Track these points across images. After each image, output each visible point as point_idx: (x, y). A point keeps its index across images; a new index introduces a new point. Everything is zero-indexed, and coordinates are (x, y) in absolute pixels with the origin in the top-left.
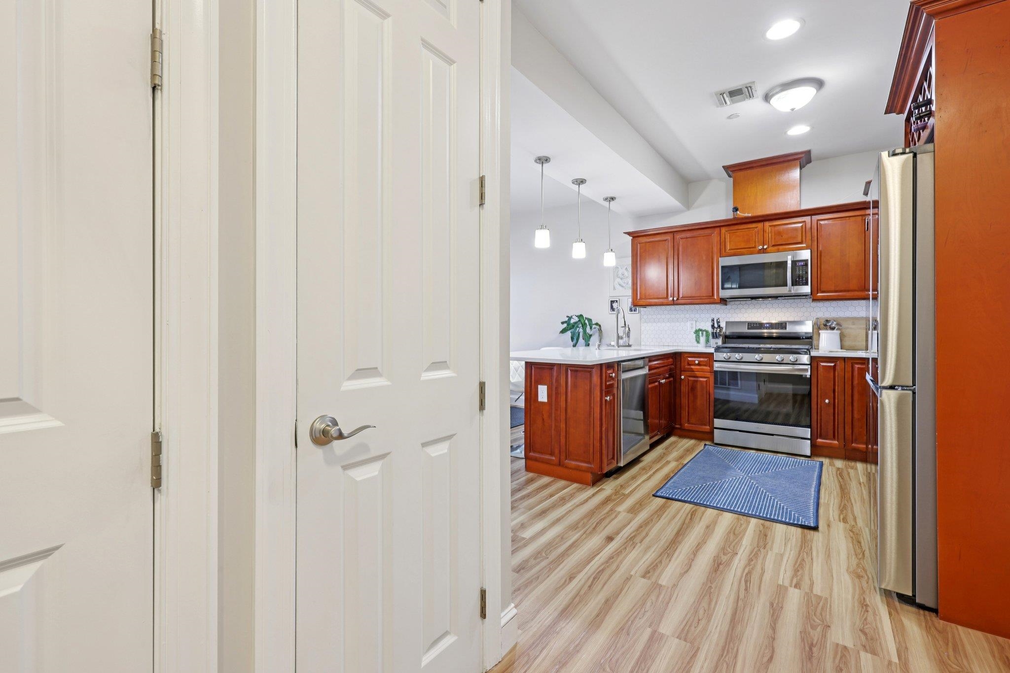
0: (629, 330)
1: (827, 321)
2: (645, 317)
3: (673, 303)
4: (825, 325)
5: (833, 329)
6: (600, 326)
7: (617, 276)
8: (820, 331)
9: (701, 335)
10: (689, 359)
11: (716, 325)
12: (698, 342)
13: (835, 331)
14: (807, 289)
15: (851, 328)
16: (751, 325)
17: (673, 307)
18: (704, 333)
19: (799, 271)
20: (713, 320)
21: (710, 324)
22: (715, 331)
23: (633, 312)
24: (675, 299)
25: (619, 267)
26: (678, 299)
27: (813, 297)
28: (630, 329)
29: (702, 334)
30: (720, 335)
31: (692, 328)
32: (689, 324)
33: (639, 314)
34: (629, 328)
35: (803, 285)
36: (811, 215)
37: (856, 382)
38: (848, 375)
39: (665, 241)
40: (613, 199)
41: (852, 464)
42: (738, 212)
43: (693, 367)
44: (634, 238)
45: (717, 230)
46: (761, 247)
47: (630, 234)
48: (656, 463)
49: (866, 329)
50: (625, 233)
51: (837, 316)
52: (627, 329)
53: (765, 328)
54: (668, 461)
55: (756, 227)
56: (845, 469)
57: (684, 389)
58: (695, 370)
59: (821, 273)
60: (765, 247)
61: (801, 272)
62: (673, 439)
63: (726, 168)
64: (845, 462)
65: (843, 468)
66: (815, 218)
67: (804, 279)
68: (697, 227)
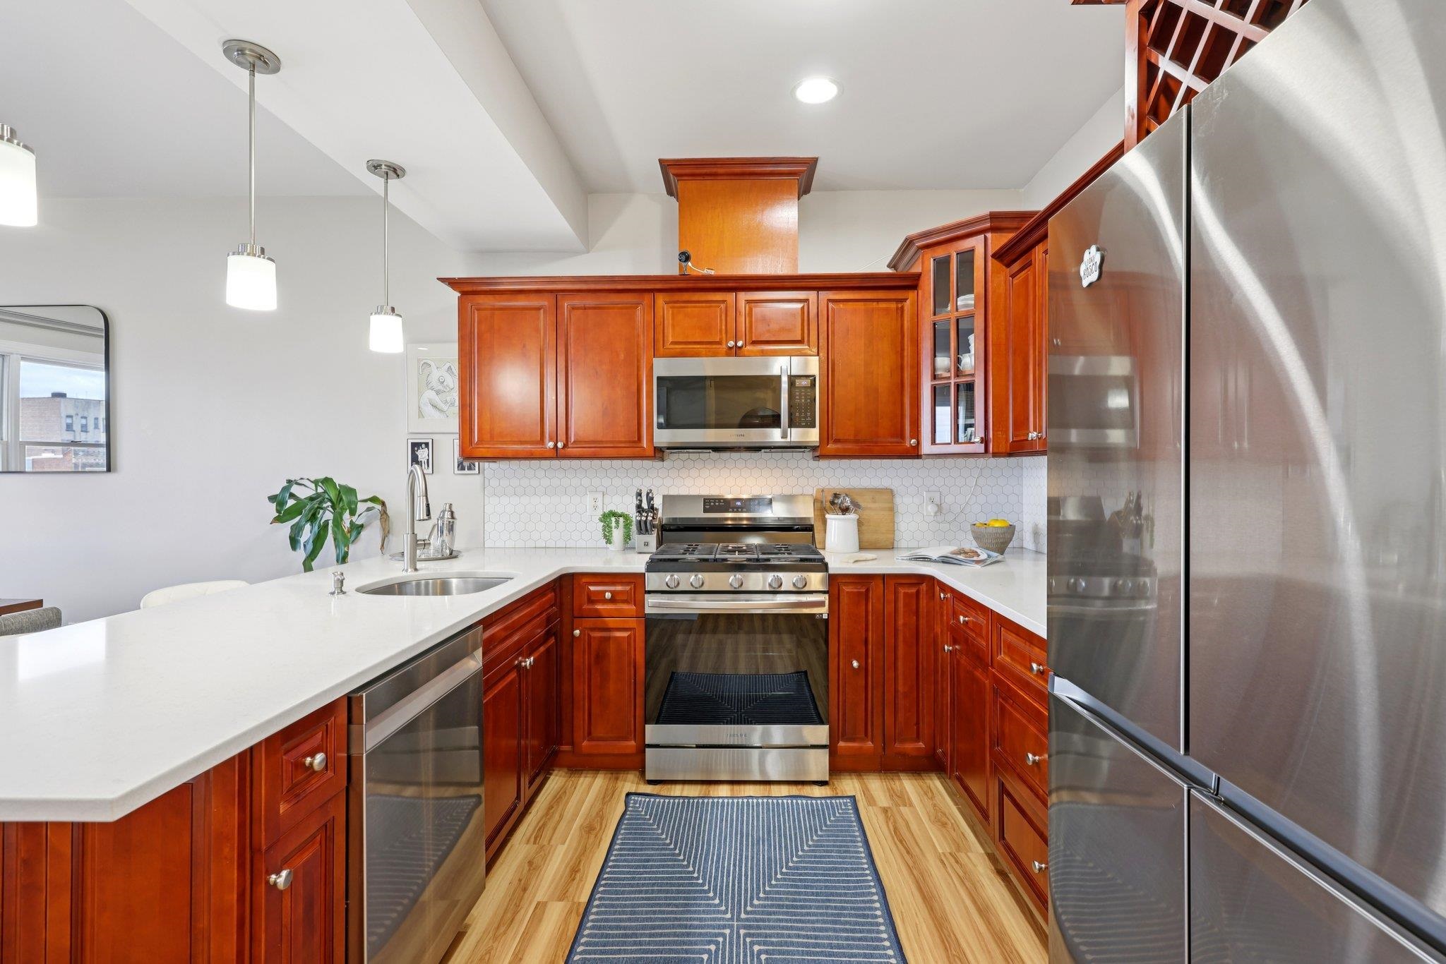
0: (453, 517)
1: (836, 496)
2: (494, 483)
3: (557, 455)
4: (832, 503)
5: (845, 510)
6: (383, 504)
7: (428, 384)
8: (827, 516)
9: (613, 524)
10: (592, 588)
11: (645, 505)
12: (609, 541)
13: (847, 516)
14: (813, 435)
15: (870, 509)
16: (713, 504)
17: (556, 463)
18: (621, 519)
19: (800, 399)
20: (639, 494)
21: (635, 502)
22: (644, 518)
23: (466, 471)
24: (560, 445)
25: (432, 364)
26: (565, 446)
27: (818, 452)
28: (456, 515)
29: (617, 522)
30: (653, 526)
31: (595, 508)
32: (588, 500)
33: (478, 478)
34: (452, 513)
35: (807, 426)
36: (818, 289)
37: (901, 622)
38: (889, 608)
39: (539, 309)
40: (395, 171)
41: (896, 785)
42: (690, 264)
43: (599, 607)
44: (464, 293)
45: (647, 298)
46: (731, 343)
47: (453, 283)
48: (505, 933)
49: (892, 510)
50: (442, 280)
51: (850, 487)
52: (447, 515)
53: (735, 510)
54: (541, 907)
55: (724, 302)
56: (894, 809)
57: (580, 659)
58: (604, 615)
59: (833, 404)
60: (740, 344)
61: (803, 400)
62: (555, 782)
63: (666, 165)
64: (884, 783)
65: (891, 806)
66: (825, 295)
67: (809, 414)
68: (606, 287)
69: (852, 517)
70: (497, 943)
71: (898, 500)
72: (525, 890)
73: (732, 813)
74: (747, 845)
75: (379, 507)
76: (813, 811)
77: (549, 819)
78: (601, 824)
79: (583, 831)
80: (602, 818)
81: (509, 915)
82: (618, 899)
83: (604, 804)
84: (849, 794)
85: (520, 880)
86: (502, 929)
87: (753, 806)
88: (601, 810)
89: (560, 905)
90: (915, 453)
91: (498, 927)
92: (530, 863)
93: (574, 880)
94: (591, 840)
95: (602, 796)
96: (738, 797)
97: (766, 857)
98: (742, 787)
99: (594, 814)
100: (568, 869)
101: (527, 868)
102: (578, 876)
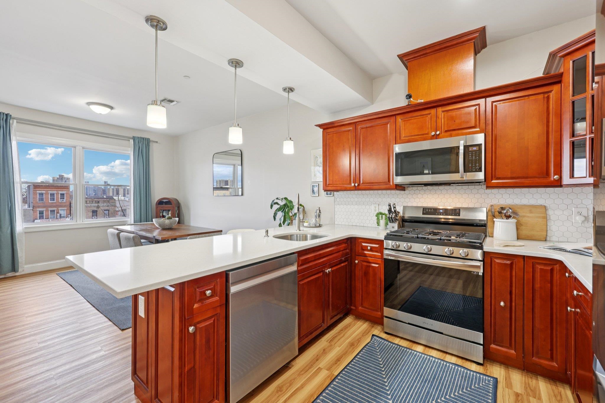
0: (320, 212)
1: (503, 209)
2: (338, 199)
3: (356, 189)
4: (500, 213)
5: (508, 217)
6: (303, 206)
7: (317, 164)
8: (495, 219)
9: (380, 218)
10: (364, 244)
11: (393, 210)
12: (378, 224)
13: (510, 220)
14: (481, 176)
15: (528, 217)
16: (426, 211)
17: (356, 192)
18: (384, 216)
19: (472, 157)
20: (390, 205)
21: (388, 208)
22: (390, 216)
23: (329, 195)
24: (356, 185)
25: (318, 157)
26: (358, 185)
27: (488, 183)
29: (382, 217)
30: (397, 219)
31: (375, 210)
32: (373, 207)
33: (333, 198)
34: (320, 211)
35: (476, 171)
36: (485, 97)
37: (537, 286)
38: (528, 276)
39: (349, 131)
40: (291, 90)
41: (533, 382)
42: (412, 99)
43: (366, 252)
44: (324, 129)
45: (393, 119)
46: (433, 133)
47: (320, 126)
48: (303, 374)
49: (546, 218)
50: (317, 126)
51: (513, 204)
52: (318, 211)
53: (439, 214)
54: (319, 369)
55: (429, 114)
56: (525, 397)
57: (359, 273)
58: (368, 256)
59: (496, 158)
60: (438, 133)
61: (474, 158)
62: (348, 320)
63: (401, 57)
64: (524, 378)
65: (523, 393)
66: (490, 100)
67: (477, 165)
68: (375, 117)
69: (512, 221)
70: (298, 377)
71: (550, 212)
72: (317, 360)
73: (419, 361)
74: (419, 380)
75: (303, 208)
76: (466, 377)
77: (339, 335)
78: (357, 345)
79: (349, 344)
80: (359, 342)
81: (307, 368)
82: (348, 380)
83: (363, 336)
84: (495, 376)
85: (317, 356)
86: (303, 372)
87: (431, 361)
88: (360, 338)
89: (327, 372)
90: (558, 184)
91: (302, 371)
92: (324, 350)
93: (336, 364)
94: (350, 350)
95: (363, 332)
96: (425, 354)
97: (427, 390)
98: (430, 350)
99: (356, 339)
100: (336, 359)
101: (322, 352)
102: (338, 363)
